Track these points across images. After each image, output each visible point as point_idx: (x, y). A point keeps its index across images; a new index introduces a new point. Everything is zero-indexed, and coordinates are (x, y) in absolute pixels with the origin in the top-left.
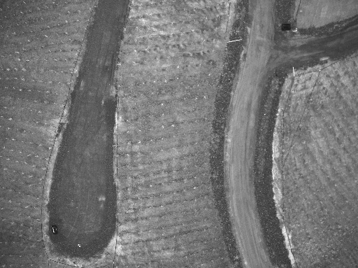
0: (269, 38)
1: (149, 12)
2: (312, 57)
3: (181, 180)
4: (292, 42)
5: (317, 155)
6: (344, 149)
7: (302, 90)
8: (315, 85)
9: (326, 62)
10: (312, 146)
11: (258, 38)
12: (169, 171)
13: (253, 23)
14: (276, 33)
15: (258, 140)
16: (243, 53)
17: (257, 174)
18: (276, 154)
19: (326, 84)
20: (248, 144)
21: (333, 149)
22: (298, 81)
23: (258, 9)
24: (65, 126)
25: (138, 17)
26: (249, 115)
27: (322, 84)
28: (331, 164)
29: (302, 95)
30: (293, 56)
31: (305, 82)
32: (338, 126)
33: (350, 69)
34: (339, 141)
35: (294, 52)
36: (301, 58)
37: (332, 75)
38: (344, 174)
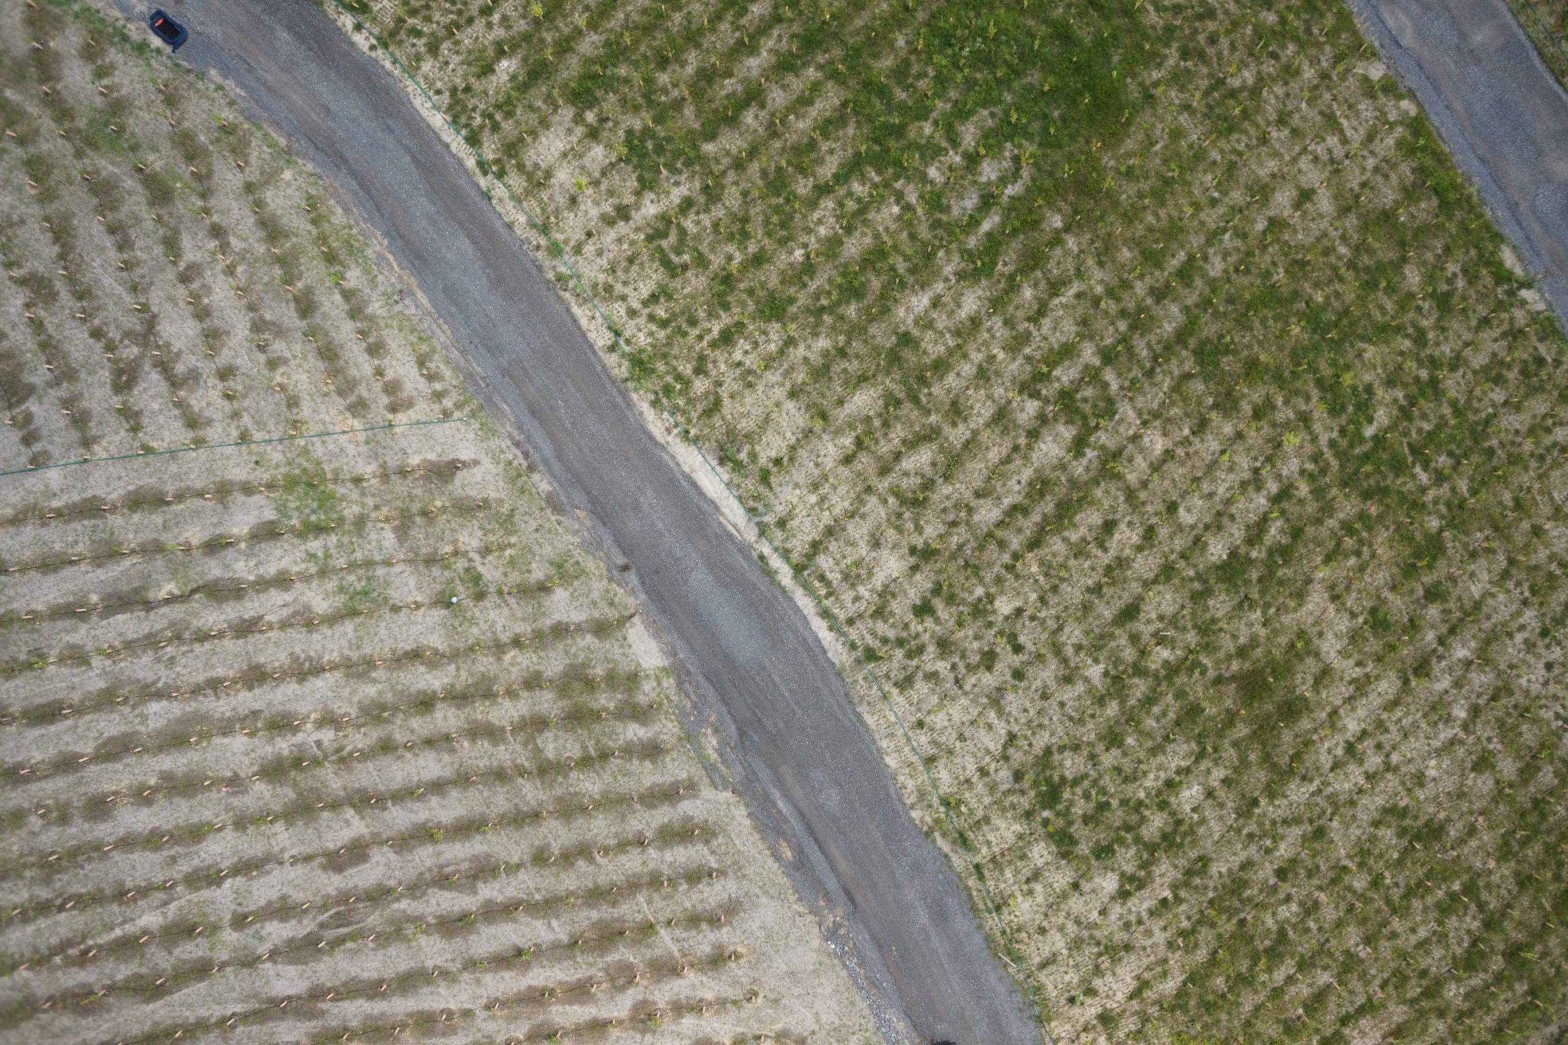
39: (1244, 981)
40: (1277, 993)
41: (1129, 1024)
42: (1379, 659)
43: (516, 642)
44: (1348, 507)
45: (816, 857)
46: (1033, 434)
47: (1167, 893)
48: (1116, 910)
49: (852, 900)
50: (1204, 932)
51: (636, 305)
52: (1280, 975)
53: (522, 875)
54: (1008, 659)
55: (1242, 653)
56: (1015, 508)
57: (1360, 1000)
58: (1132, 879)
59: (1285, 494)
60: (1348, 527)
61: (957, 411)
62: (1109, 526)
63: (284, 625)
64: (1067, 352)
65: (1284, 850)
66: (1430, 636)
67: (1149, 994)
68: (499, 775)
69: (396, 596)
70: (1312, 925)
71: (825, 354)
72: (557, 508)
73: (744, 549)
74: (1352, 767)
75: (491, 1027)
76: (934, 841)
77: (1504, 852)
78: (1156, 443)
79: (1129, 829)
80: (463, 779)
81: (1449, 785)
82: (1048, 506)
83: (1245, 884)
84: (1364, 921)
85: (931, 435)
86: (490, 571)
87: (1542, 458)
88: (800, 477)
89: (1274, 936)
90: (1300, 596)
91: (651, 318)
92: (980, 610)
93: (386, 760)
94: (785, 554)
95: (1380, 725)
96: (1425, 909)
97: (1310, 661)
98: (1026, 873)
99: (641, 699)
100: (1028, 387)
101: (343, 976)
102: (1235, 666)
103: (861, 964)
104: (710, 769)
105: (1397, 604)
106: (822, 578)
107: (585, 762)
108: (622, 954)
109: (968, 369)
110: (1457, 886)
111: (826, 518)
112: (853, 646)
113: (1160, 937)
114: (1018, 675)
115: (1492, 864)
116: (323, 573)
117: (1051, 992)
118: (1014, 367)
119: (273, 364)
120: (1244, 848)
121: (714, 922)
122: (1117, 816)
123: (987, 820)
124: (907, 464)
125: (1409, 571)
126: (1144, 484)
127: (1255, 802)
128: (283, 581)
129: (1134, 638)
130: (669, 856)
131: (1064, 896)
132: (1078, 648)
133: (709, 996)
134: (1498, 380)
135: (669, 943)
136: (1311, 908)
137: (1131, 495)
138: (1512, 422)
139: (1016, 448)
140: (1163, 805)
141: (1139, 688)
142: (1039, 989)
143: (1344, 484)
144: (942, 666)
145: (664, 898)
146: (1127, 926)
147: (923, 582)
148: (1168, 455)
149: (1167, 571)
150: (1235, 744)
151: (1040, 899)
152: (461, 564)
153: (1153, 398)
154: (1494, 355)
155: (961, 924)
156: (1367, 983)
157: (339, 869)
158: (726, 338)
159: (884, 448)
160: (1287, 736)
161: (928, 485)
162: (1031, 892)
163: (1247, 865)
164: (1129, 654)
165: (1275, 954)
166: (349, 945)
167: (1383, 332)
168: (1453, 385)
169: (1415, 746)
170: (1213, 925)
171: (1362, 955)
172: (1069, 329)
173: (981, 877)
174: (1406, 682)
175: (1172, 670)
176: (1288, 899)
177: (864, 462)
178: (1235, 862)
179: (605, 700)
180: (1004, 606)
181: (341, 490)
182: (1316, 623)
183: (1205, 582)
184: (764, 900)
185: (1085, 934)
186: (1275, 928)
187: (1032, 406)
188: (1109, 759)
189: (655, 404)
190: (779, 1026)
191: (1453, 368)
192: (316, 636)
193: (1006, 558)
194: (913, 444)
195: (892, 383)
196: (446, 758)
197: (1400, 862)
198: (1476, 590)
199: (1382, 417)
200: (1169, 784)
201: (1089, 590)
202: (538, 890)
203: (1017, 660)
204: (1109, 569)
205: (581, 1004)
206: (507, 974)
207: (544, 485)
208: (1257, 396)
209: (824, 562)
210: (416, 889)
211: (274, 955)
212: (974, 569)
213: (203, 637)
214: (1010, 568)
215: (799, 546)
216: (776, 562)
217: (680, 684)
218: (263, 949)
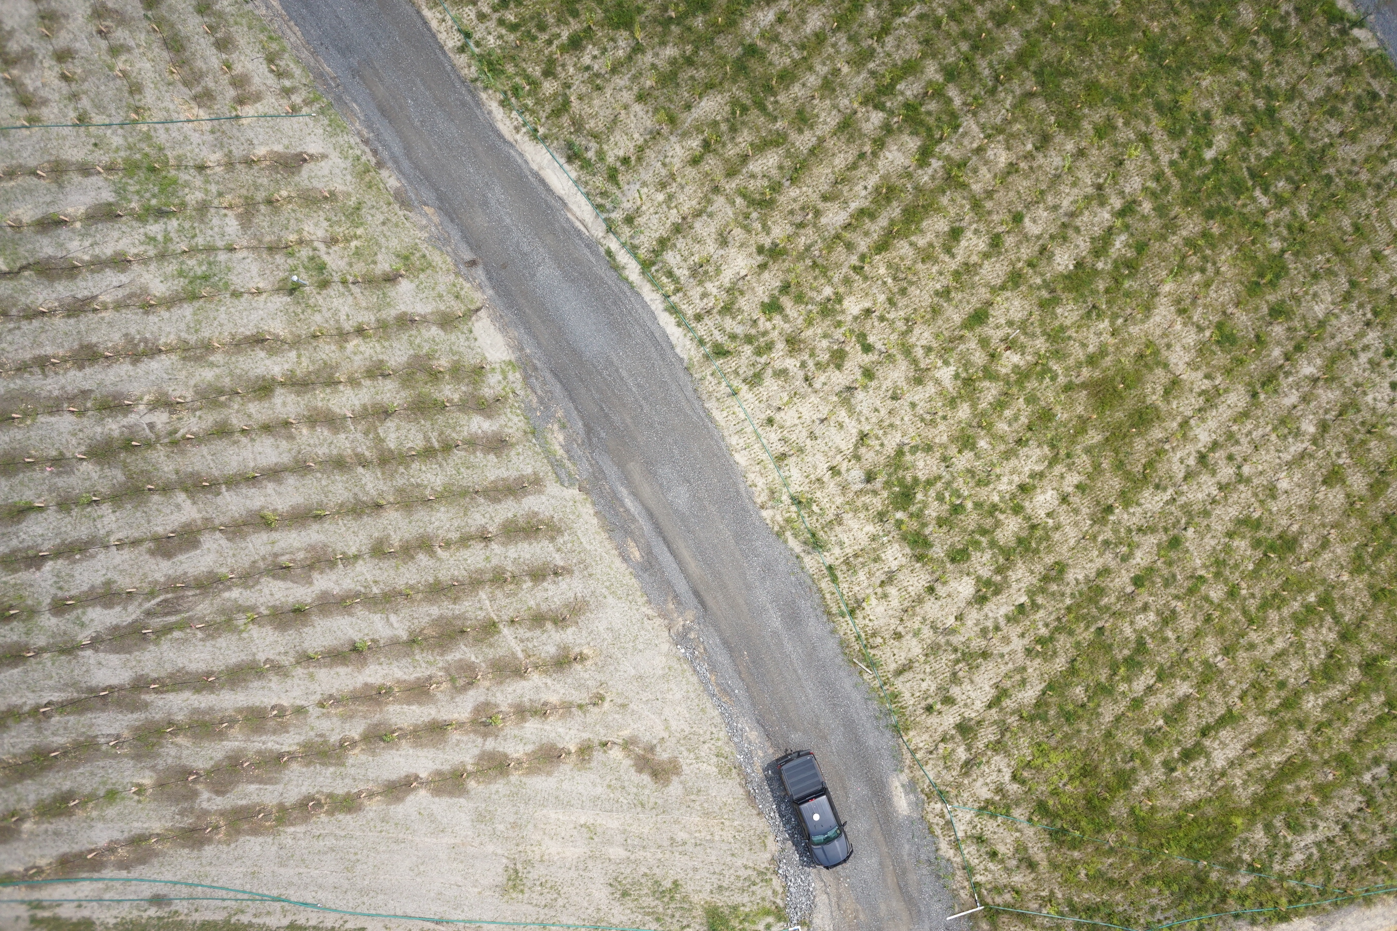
27: (999, 790)
39: (1105, 690)
40: (1137, 703)
41: (988, 735)
42: (1228, 372)
43: (360, 331)
44: (1191, 226)
45: (665, 557)
46: (880, 144)
47: (1024, 599)
48: (973, 615)
49: (702, 603)
50: (1063, 641)
51: (486, 9)
52: (1139, 686)
53: (360, 566)
54: (857, 358)
55: (1092, 361)
56: (862, 212)
57: (1220, 711)
58: (988, 583)
59: (1128, 209)
60: (1189, 242)
61: (803, 119)
62: (955, 234)
63: (119, 306)
64: (910, 69)
65: (1141, 559)
66: (1277, 352)
67: (1007, 703)
68: (339, 464)
69: (237, 281)
70: (1170, 634)
71: (673, 62)
72: (405, 203)
73: (592, 245)
74: (1204, 478)
75: (324, 725)
76: (785, 542)
77: (1357, 565)
78: (1001, 156)
79: (984, 532)
80: (301, 467)
81: (1301, 497)
82: (895, 211)
83: (1100, 591)
84: (1221, 631)
85: (777, 141)
86: (335, 260)
87: (1379, 187)
88: (647, 175)
89: (1133, 645)
90: (1148, 309)
91: (501, 22)
92: (828, 309)
93: (220, 445)
94: (633, 250)
95: (1231, 436)
96: (1282, 621)
97: (1159, 371)
98: (880, 576)
99: (487, 392)
100: (873, 100)
101: (169, 668)
102: (1086, 372)
103: (713, 669)
104: (556, 464)
105: (1242, 320)
106: (670, 274)
107: (428, 453)
108: (463, 652)
109: (812, 80)
110: (1312, 598)
111: (674, 216)
112: (701, 342)
113: (1018, 644)
114: (868, 374)
115: (1345, 577)
116: (162, 256)
117: (908, 699)
118: (859, 80)
119: (115, 51)
120: (1101, 555)
121: (559, 621)
122: (971, 519)
123: (839, 520)
124: (754, 166)
125: (1254, 289)
126: (989, 194)
127: (1109, 509)
128: (120, 262)
129: (984, 342)
130: (512, 552)
131: (920, 600)
132: (928, 350)
133: (554, 699)
134: (1333, 113)
135: (513, 643)
136: (1168, 618)
137: (976, 205)
138: (1347, 152)
139: (862, 156)
140: (1017, 510)
141: (990, 392)
142: (895, 696)
143: (1186, 203)
144: (791, 364)
145: (508, 596)
146: (984, 632)
147: (771, 280)
148: (1012, 168)
149: (1015, 279)
150: (1088, 451)
151: (895, 603)
152: (304, 253)
153: (997, 114)
154: (1329, 89)
155: (814, 627)
156: (1226, 695)
157: (168, 555)
158: (575, 44)
159: (731, 151)
160: (1139, 445)
161: (776, 187)
162: (885, 596)
163: (1104, 572)
164: (979, 358)
165: (1133, 664)
166: (176, 634)
167: (1222, 62)
168: (1289, 115)
169: (1267, 457)
170: (1071, 633)
171: (1221, 665)
172: (913, 48)
173: (834, 579)
174: (1255, 395)
175: (1022, 375)
176: (1145, 608)
177: (711, 163)
178: (1091, 569)
179: (449, 392)
180: (853, 306)
181: (183, 176)
182: (1164, 335)
183: (1053, 291)
184: (611, 600)
185: (942, 640)
186: (1133, 637)
187: (877, 118)
188: (963, 460)
189: (504, 103)
190: (626, 733)
191: (1290, 98)
192: (152, 318)
193: (854, 260)
194: (762, 146)
195: (738, 90)
196: (284, 444)
197: (1255, 575)
198: (1319, 310)
199: (1221, 142)
200: (1023, 488)
201: (937, 293)
202: (375, 582)
203: (867, 359)
204: (957, 274)
205: (420, 704)
206: (342, 670)
207: (393, 182)
208: (1098, 116)
209: (671, 258)
210: (248, 578)
211: (95, 643)
212: (821, 269)
213: (32, 314)
214: (858, 269)
215: (646, 242)
216: (623, 257)
217: (526, 378)
218: (84, 637)
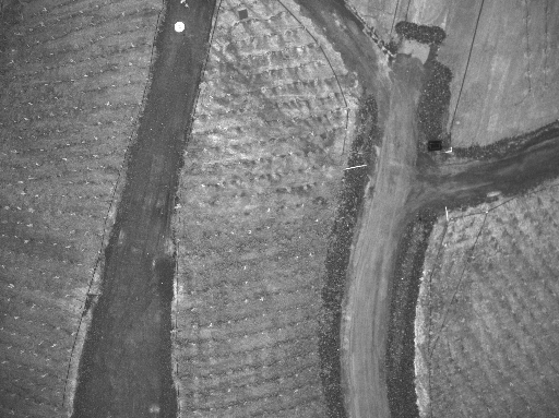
0: (409, 163)
1: (223, 125)
2: (476, 191)
3: (275, 379)
4: (444, 169)
5: (482, 339)
6: (524, 329)
7: (459, 241)
8: (480, 234)
9: (496, 199)
10: (475, 325)
11: (392, 163)
12: (257, 366)
13: (384, 139)
14: (420, 155)
15: (392, 317)
16: (368, 186)
17: (391, 368)
18: (419, 338)
19: (496, 232)
20: (377, 323)
21: (506, 330)
22: (453, 228)
23: (392, 118)
24: (96, 300)
25: (206, 133)
26: (379, 279)
28: (504, 351)
29: (458, 249)
30: (447, 189)
31: (463, 230)
32: (515, 295)
33: (532, 210)
34: (516, 318)
35: (447, 184)
36: (459, 193)
37: (505, 219)
38: (523, 366)
